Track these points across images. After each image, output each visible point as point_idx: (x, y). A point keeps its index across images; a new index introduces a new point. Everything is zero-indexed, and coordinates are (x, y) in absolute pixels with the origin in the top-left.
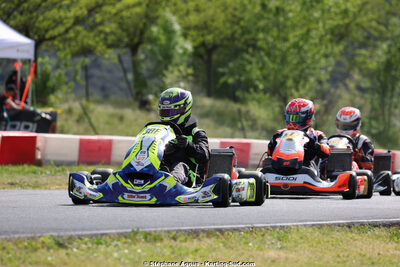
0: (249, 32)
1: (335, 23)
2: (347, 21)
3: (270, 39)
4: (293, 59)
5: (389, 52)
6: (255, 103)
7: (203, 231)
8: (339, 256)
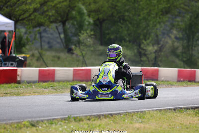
7: (103, 115)
8: (170, 125)
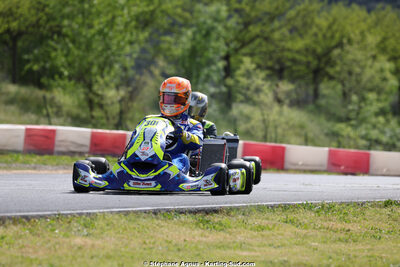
0: (54, 19)
1: (140, 10)
2: (151, 8)
3: (75, 26)
4: (98, 46)
5: (194, 39)
6: (60, 89)
